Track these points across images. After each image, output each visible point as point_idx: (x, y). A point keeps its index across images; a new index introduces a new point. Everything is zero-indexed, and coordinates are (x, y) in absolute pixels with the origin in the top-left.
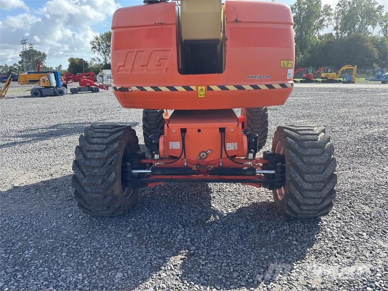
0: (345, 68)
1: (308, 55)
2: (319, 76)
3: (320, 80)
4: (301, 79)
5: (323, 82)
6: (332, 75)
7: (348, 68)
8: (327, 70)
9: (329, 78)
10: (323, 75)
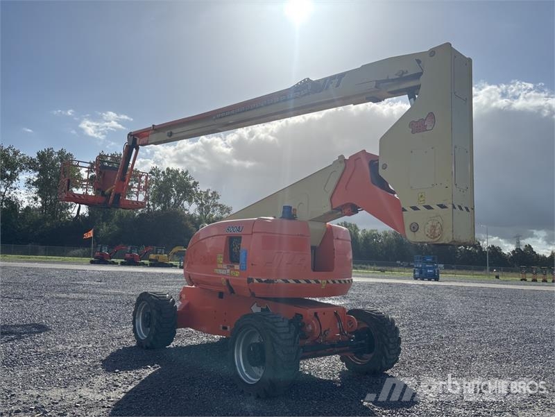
0: (176, 249)
1: (116, 228)
2: (145, 257)
3: (147, 262)
4: (123, 260)
5: (152, 265)
6: (163, 257)
7: (180, 249)
8: (157, 251)
9: (159, 261)
10: (152, 256)
